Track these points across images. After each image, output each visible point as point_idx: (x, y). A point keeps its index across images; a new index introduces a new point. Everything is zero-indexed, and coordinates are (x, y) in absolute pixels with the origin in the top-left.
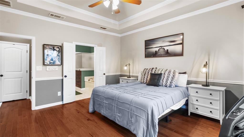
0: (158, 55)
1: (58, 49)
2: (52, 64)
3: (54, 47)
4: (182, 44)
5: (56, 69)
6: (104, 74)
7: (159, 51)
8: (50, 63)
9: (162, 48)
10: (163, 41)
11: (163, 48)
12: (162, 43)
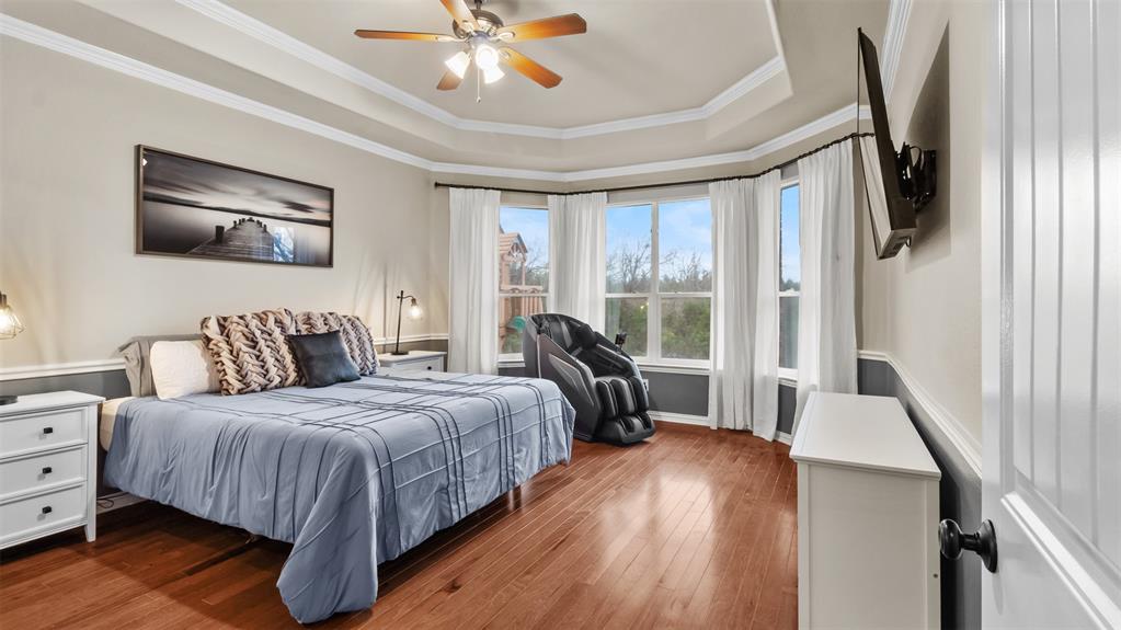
0: (234, 252)
4: (329, 224)
7: (239, 233)
9: (250, 220)
10: (261, 193)
11: (258, 222)
12: (253, 198)
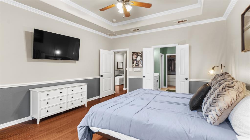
1: (140, 55)
2: (137, 66)
3: (138, 54)
5: (139, 70)
6: (186, 79)
8: (136, 66)
